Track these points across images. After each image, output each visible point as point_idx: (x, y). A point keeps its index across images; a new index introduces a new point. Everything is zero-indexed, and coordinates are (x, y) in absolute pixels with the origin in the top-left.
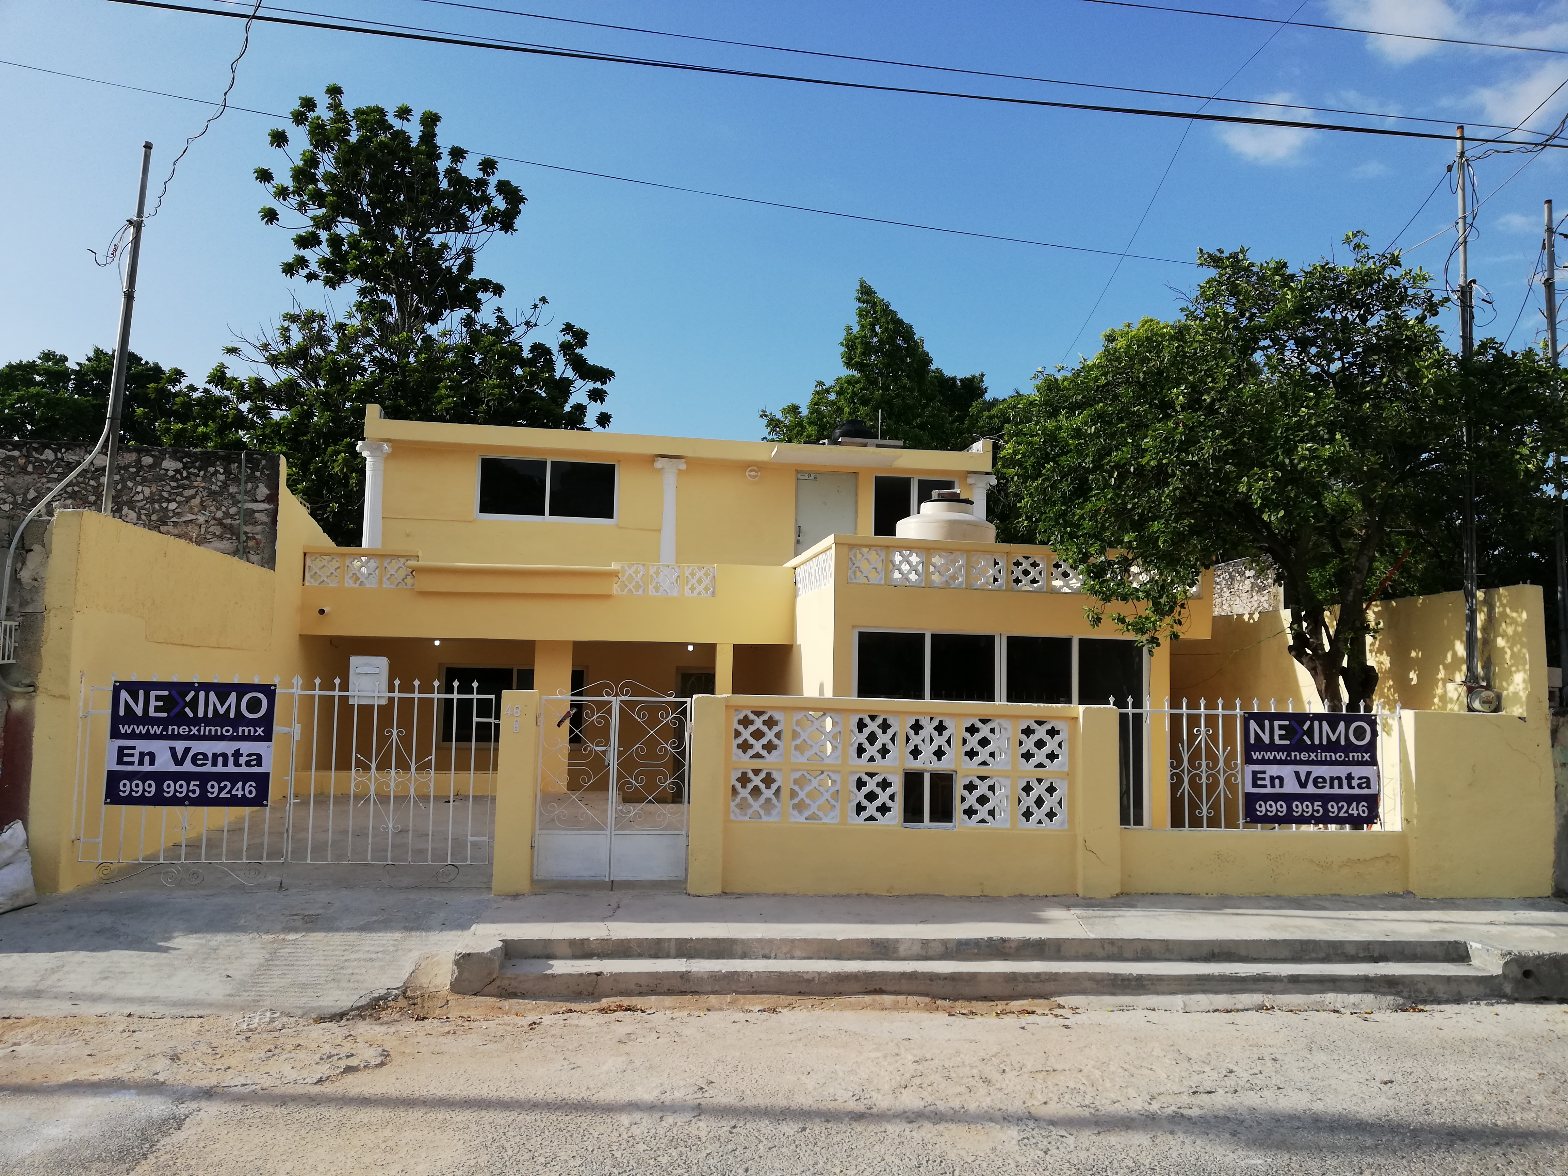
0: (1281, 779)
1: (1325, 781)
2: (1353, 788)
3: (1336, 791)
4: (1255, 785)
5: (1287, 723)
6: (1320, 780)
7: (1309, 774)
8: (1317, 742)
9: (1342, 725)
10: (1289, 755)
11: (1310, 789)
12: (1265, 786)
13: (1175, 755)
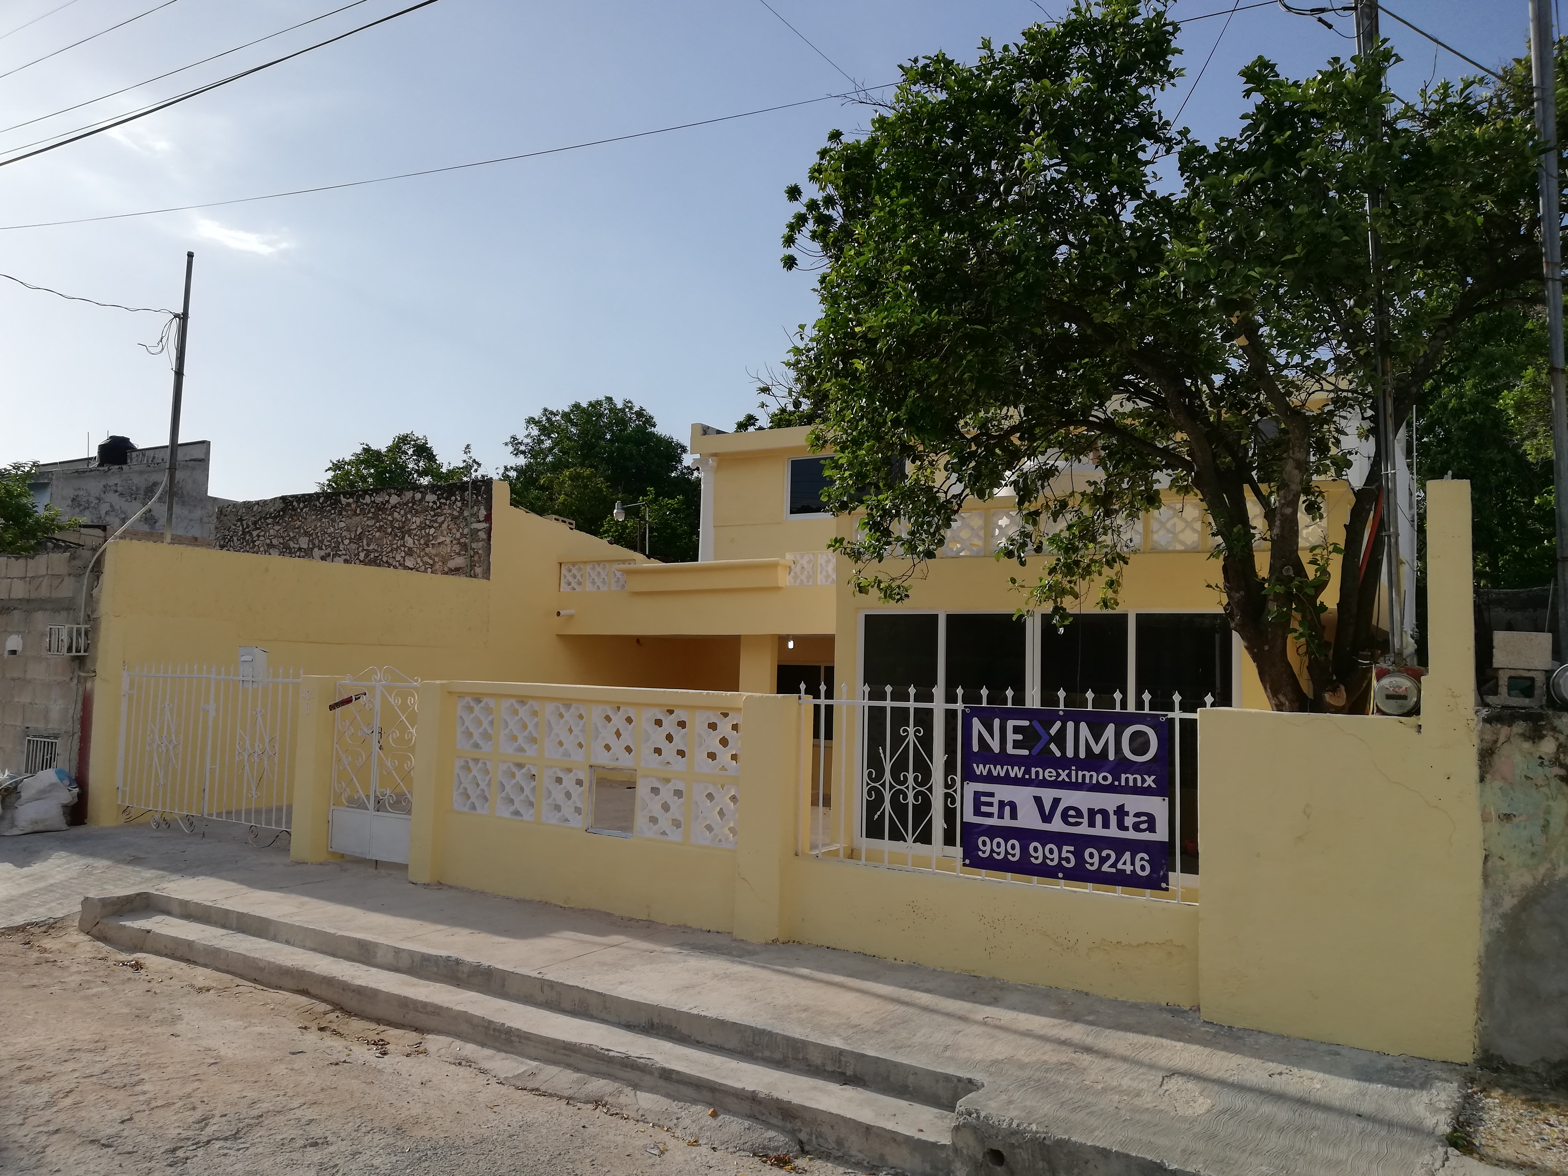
0: (1013, 806)
1: (1079, 814)
2: (1126, 829)
3: (1098, 831)
4: (977, 812)
5: (1026, 723)
6: (1072, 813)
7: (1056, 802)
8: (1070, 753)
9: (1110, 730)
10: (1028, 771)
11: (1057, 825)
12: (990, 815)
13: (874, 762)
